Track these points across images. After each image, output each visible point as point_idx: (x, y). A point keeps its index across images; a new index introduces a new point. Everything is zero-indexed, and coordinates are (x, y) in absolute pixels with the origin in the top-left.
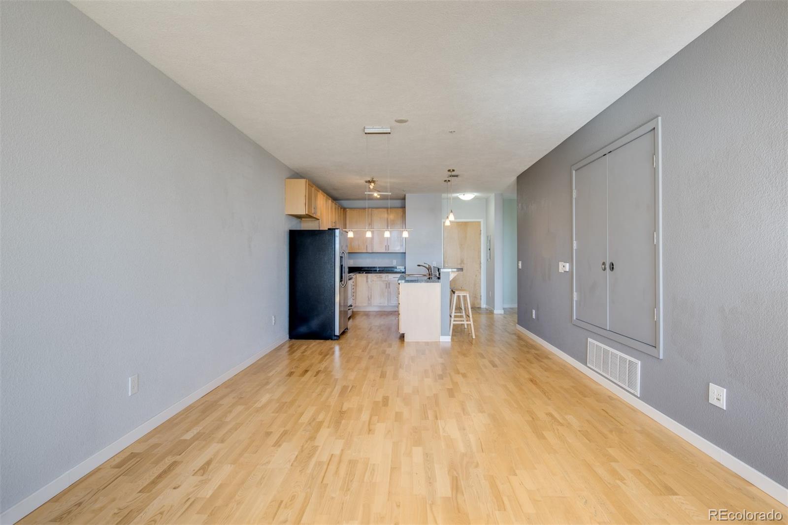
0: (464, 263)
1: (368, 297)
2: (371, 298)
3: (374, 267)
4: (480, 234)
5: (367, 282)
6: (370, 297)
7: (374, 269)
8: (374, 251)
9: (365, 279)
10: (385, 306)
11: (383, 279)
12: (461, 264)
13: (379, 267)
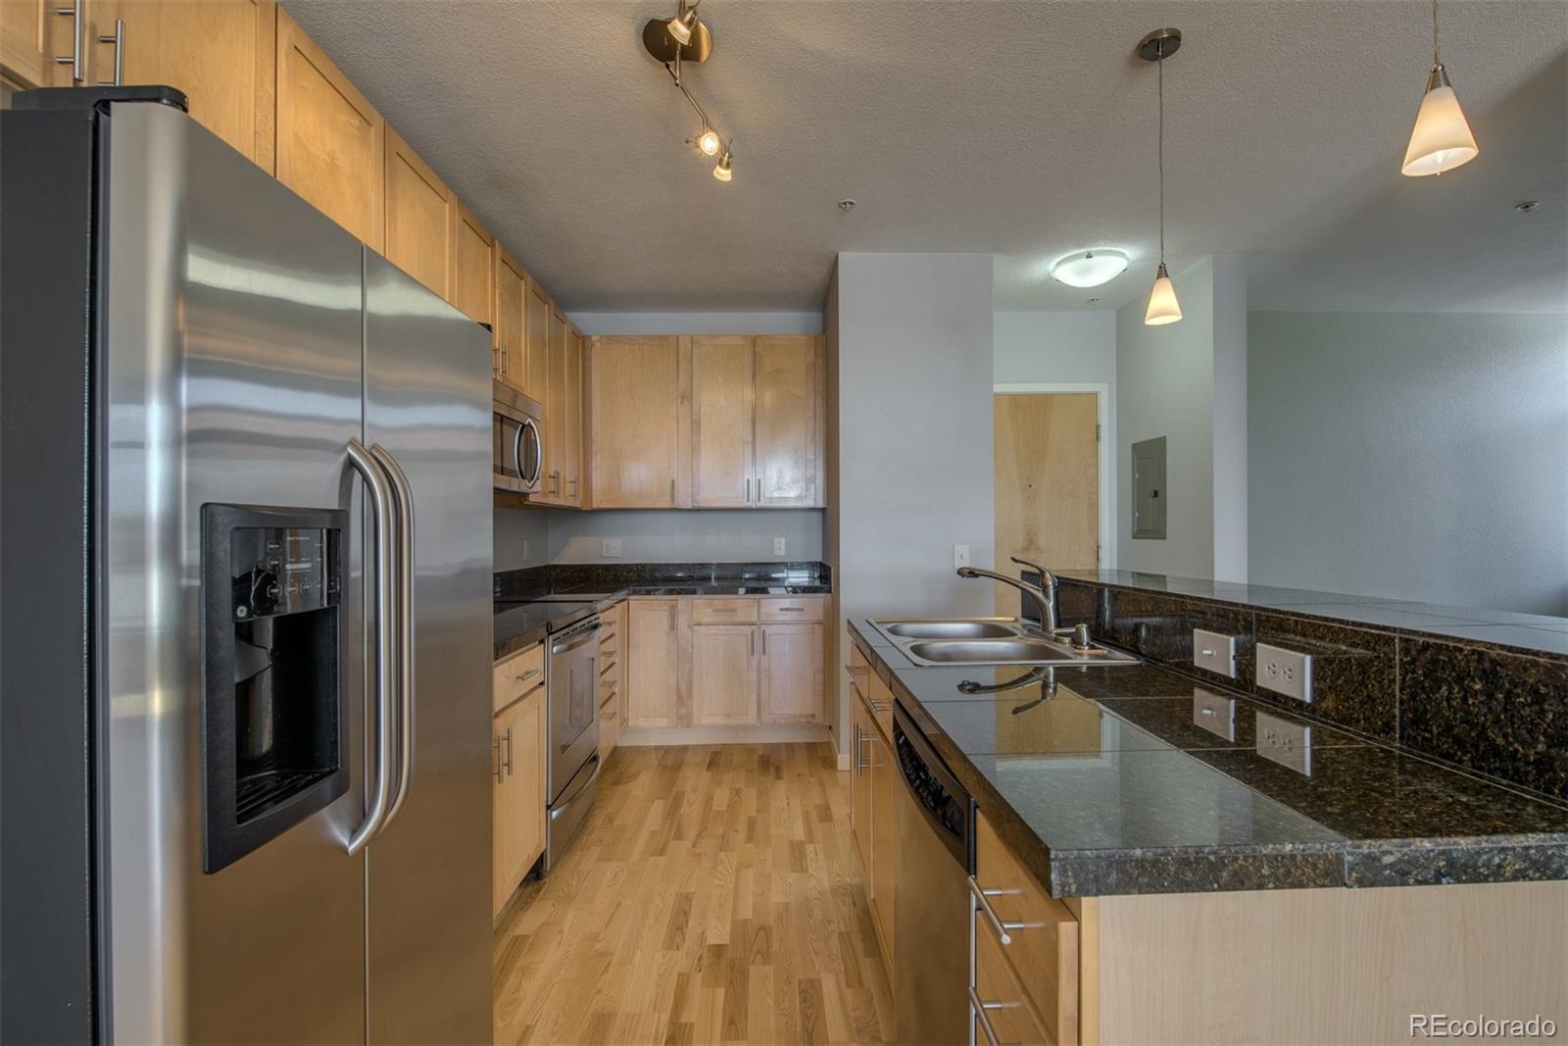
0: (1037, 549)
1: (678, 689)
2: (690, 695)
3: (702, 565)
4: (1098, 438)
5: (673, 627)
6: (683, 687)
7: (704, 573)
8: (703, 505)
9: (663, 619)
10: (745, 728)
11: (741, 616)
12: (1027, 549)
13: (719, 565)
